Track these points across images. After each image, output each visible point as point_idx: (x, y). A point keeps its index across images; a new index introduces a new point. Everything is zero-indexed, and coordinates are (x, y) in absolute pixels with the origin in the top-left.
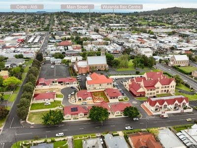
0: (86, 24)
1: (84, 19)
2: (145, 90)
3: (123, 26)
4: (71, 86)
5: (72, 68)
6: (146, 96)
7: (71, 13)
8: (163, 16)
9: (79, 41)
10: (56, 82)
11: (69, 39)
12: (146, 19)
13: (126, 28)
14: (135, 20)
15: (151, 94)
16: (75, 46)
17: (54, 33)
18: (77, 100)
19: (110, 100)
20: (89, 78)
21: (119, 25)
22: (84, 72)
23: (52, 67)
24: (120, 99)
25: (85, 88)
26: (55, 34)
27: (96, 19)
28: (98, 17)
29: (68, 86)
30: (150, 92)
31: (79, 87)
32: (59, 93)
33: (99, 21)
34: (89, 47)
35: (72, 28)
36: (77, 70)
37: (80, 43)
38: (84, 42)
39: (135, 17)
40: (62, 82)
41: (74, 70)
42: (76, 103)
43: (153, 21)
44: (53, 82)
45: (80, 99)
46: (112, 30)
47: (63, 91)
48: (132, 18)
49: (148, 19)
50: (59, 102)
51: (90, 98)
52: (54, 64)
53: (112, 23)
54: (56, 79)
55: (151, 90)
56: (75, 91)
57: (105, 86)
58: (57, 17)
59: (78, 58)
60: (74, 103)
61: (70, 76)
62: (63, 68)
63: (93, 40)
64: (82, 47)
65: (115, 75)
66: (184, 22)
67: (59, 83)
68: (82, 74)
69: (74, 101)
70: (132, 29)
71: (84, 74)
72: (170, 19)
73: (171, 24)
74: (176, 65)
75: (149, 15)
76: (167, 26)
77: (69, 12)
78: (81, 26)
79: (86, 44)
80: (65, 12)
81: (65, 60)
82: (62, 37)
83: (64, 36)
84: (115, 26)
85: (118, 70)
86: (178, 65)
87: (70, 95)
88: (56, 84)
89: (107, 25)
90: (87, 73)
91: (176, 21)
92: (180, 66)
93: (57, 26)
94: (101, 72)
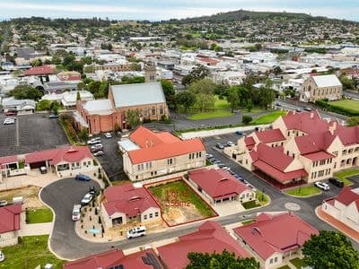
0: (81, 38)
1: (75, 31)
2: (307, 163)
3: (158, 40)
4: (76, 173)
5: (68, 119)
6: (310, 181)
7: (49, 20)
8: (225, 25)
10: (22, 165)
11: (48, 62)
12: (196, 29)
13: (164, 43)
14: (175, 30)
15: (321, 173)
16: (65, 73)
17: (12, 54)
18: (108, 223)
19: (216, 207)
20: (126, 145)
21: (146, 38)
22: (107, 127)
23: (9, 120)
24: (246, 200)
25: (124, 177)
26: (16, 55)
27: (102, 30)
28: (104, 26)
29: (65, 174)
30: (320, 168)
31: (104, 173)
32: (37, 204)
33: (107, 33)
34: (100, 75)
35: (53, 45)
36: (84, 124)
37: (78, 68)
38: (86, 65)
39: (175, 26)
40: (43, 164)
41: (76, 126)
42: (105, 239)
43: (209, 32)
44: (13, 166)
45: (120, 220)
46: (140, 48)
47: (48, 194)
48: (170, 28)
49: (200, 29)
50: (40, 242)
51: (152, 210)
52: (13, 113)
53: (135, 36)
54: (22, 157)
55: (323, 162)
56: (95, 192)
57: (183, 163)
58: (18, 28)
59: (81, 95)
60: (99, 240)
61: (66, 141)
62: (42, 121)
63: (103, 62)
64: (84, 77)
65: (194, 130)
66: (265, 33)
67: (33, 166)
68: (102, 134)
69: (98, 231)
70: (177, 43)
71: (108, 135)
72: (238, 29)
74: (317, 98)
75: (200, 22)
77: (43, 19)
78: (71, 41)
80: (34, 19)
82: (31, 60)
83: (37, 58)
84: (142, 41)
85: (196, 117)
87: (76, 209)
88: (22, 171)
89: (126, 39)
90: (117, 132)
91: (249, 31)
92: (327, 100)
93: (19, 43)
94: (152, 125)
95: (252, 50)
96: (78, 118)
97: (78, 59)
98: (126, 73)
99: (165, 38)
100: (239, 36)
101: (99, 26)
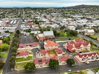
0: (39, 14)
1: (38, 11)
2: (75, 49)
3: (58, 14)
5: (35, 37)
6: (76, 52)
7: (32, 8)
8: (77, 9)
9: (37, 23)
10: (28, 45)
11: (31, 22)
12: (69, 11)
13: (60, 15)
14: (64, 11)
15: (78, 51)
16: (35, 25)
17: (23, 19)
19: (58, 55)
20: (45, 43)
21: (56, 14)
22: (42, 39)
23: (25, 37)
24: (63, 54)
25: (44, 49)
26: (24, 19)
27: (44, 11)
28: (45, 10)
29: (35, 47)
31: (41, 48)
32: (30, 52)
33: (46, 12)
34: (42, 26)
35: (33, 16)
36: (38, 39)
37: (38, 23)
38: (40, 23)
39: (63, 10)
40: (31, 46)
41: (37, 39)
42: (40, 57)
43: (73, 12)
44: (27, 46)
45: (42, 55)
46: (53, 17)
47: (32, 50)
48: (62, 10)
49: (70, 11)
50: (31, 57)
51: (47, 54)
52: (26, 35)
53: (52, 13)
54: (28, 44)
55: (79, 49)
56: (39, 51)
57: (54, 47)
58: (24, 10)
60: (39, 57)
61: (35, 42)
62: (31, 37)
63: (44, 22)
64: (39, 26)
65: (58, 41)
66: (88, 12)
67: (30, 46)
68: (41, 41)
69: (39, 56)
70: (63, 16)
71: (42, 41)
72: (81, 11)
73: (82, 13)
74: (88, 34)
75: (71, 9)
76: (80, 14)
77: (30, 8)
78: (37, 14)
79: (41, 24)
80: (28, 8)
81: (31, 33)
82: (28, 21)
83: (29, 20)
84: (54, 14)
85: (60, 38)
86: (90, 34)
87: (36, 53)
88: (28, 46)
89: (50, 14)
90: (44, 40)
91: (84, 11)
92: (90, 35)
93: (25, 15)
94: (51, 39)
95: (82, 18)
96: (37, 37)
97: (38, 20)
98: (48, 25)
99: (60, 14)
100: (80, 13)
101: (44, 10)
